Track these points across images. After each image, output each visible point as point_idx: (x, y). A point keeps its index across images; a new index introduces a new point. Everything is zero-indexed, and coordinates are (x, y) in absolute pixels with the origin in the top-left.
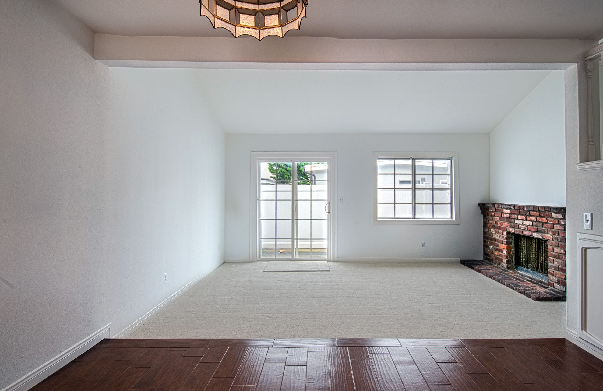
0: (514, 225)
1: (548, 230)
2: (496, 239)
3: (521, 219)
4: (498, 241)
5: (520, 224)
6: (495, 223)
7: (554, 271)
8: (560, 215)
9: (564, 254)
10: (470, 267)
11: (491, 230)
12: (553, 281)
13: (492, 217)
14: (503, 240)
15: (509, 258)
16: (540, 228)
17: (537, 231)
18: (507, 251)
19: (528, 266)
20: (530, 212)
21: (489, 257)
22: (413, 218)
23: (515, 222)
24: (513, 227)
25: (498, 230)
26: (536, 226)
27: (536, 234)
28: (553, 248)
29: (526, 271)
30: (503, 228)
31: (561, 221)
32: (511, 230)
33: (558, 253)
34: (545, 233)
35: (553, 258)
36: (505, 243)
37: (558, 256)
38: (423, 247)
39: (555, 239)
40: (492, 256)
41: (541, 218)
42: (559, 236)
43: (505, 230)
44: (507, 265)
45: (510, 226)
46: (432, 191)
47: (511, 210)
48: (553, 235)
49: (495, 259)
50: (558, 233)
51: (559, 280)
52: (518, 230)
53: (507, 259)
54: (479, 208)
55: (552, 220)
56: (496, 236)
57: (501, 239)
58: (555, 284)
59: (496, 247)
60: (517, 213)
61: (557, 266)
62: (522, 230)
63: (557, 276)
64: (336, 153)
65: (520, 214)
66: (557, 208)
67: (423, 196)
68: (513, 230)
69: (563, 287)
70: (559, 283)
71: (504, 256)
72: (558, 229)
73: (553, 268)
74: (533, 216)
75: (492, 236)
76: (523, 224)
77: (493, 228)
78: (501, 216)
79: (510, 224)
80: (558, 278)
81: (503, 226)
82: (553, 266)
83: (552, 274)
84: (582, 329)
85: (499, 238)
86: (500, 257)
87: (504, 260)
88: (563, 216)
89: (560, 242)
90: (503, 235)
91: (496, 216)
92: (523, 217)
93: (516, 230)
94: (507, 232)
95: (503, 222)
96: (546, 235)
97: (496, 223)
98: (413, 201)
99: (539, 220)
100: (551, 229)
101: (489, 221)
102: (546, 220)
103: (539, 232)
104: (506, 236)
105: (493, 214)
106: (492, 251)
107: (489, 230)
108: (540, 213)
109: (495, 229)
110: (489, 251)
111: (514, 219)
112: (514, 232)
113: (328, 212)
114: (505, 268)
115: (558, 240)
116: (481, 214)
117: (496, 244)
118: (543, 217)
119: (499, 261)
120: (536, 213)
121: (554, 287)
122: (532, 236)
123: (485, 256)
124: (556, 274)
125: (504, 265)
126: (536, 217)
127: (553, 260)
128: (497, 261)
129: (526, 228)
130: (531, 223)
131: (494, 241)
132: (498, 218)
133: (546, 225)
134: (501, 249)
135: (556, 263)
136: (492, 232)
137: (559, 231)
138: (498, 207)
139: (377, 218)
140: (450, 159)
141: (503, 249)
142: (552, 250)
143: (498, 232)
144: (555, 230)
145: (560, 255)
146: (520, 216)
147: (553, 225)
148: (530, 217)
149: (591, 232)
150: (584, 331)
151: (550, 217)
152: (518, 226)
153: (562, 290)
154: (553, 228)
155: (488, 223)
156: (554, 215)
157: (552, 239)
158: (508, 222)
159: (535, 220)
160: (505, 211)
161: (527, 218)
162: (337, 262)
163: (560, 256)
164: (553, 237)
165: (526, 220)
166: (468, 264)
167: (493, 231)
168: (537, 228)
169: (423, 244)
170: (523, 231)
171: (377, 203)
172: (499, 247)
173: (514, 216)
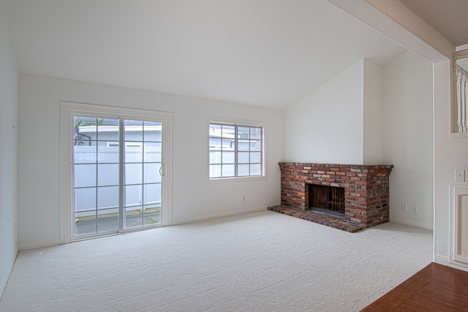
0: (313, 178)
1: (345, 181)
2: (294, 188)
3: (321, 173)
4: (296, 190)
5: (319, 177)
6: (293, 177)
7: (350, 209)
8: (359, 170)
9: (360, 197)
10: (279, 212)
11: (289, 182)
12: (350, 216)
13: (291, 173)
14: (301, 189)
15: (306, 202)
16: (338, 179)
17: (335, 182)
18: (305, 197)
19: (320, 206)
20: (330, 168)
21: (286, 203)
22: (235, 177)
23: (314, 176)
24: (311, 180)
25: (296, 182)
26: (334, 178)
27: (333, 184)
28: (350, 193)
29: (320, 210)
30: (301, 180)
31: (359, 174)
32: (309, 182)
33: (354, 196)
34: (342, 183)
35: (349, 200)
36: (304, 191)
37: (354, 198)
38: (244, 201)
39: (351, 187)
40: (290, 202)
41: (340, 173)
42: (355, 185)
43: (304, 182)
44: (305, 208)
45: (309, 179)
46: (249, 154)
47: (311, 167)
48: (350, 184)
49: (293, 203)
50: (355, 182)
51: (355, 215)
52: (317, 181)
53: (305, 203)
54: (278, 166)
55: (350, 173)
56: (295, 187)
57: (299, 189)
58: (351, 218)
59: (293, 195)
60: (317, 169)
61: (353, 205)
62: (320, 182)
63: (354, 212)
64: (172, 113)
65: (320, 170)
66: (357, 166)
67: (243, 158)
68: (312, 182)
69: (359, 220)
70: (355, 217)
71: (302, 201)
72: (355, 180)
73: (349, 207)
74: (333, 171)
75: (290, 187)
76: (321, 177)
77: (291, 181)
78: (301, 172)
79: (308, 178)
80: (354, 214)
81: (301, 179)
82: (349, 205)
83: (349, 212)
84: (458, 254)
85: (297, 188)
86: (298, 202)
87: (302, 204)
88: (361, 171)
89: (357, 188)
90: (301, 186)
91: (295, 172)
92: (323, 172)
93: (314, 181)
94: (305, 183)
95: (301, 176)
96: (344, 184)
97: (295, 177)
98: (235, 162)
99: (338, 174)
100: (348, 180)
101: (287, 175)
102: (345, 174)
103: (336, 182)
104: (304, 187)
105: (292, 170)
106: (290, 198)
107: (287, 182)
108: (340, 169)
109: (293, 181)
110: (286, 198)
111: (313, 174)
112: (313, 183)
113: (163, 175)
114: (303, 210)
115: (354, 187)
116: (280, 170)
117: (294, 192)
118: (342, 171)
119: (297, 205)
120: (336, 169)
121: (350, 220)
122: (330, 185)
123: (283, 202)
124: (353, 211)
125: (302, 208)
126: (335, 172)
127: (350, 201)
128: (294, 205)
129: (324, 180)
130: (330, 176)
131: (292, 190)
132: (297, 173)
133: (344, 177)
134: (299, 196)
135: (353, 203)
136: (290, 184)
137: (355, 181)
138: (299, 165)
139: (209, 178)
140: (261, 128)
141: (301, 196)
142: (349, 195)
143: (297, 184)
144: (351, 180)
145: (356, 197)
146: (319, 171)
147: (350, 177)
148: (330, 172)
149: (464, 183)
150: (459, 255)
151: (350, 171)
152: (317, 179)
153: (358, 222)
154: (350, 179)
155: (286, 177)
156: (352, 170)
157: (349, 187)
158: (306, 176)
159: (335, 174)
160: (305, 168)
161: (326, 173)
162: (171, 225)
163: (356, 199)
164: (350, 185)
165: (326, 174)
166: (277, 210)
167: (292, 183)
168: (335, 180)
169: (244, 198)
170: (322, 182)
171: (209, 164)
172: (297, 194)
173: (313, 172)
